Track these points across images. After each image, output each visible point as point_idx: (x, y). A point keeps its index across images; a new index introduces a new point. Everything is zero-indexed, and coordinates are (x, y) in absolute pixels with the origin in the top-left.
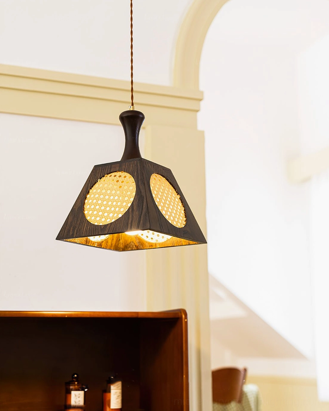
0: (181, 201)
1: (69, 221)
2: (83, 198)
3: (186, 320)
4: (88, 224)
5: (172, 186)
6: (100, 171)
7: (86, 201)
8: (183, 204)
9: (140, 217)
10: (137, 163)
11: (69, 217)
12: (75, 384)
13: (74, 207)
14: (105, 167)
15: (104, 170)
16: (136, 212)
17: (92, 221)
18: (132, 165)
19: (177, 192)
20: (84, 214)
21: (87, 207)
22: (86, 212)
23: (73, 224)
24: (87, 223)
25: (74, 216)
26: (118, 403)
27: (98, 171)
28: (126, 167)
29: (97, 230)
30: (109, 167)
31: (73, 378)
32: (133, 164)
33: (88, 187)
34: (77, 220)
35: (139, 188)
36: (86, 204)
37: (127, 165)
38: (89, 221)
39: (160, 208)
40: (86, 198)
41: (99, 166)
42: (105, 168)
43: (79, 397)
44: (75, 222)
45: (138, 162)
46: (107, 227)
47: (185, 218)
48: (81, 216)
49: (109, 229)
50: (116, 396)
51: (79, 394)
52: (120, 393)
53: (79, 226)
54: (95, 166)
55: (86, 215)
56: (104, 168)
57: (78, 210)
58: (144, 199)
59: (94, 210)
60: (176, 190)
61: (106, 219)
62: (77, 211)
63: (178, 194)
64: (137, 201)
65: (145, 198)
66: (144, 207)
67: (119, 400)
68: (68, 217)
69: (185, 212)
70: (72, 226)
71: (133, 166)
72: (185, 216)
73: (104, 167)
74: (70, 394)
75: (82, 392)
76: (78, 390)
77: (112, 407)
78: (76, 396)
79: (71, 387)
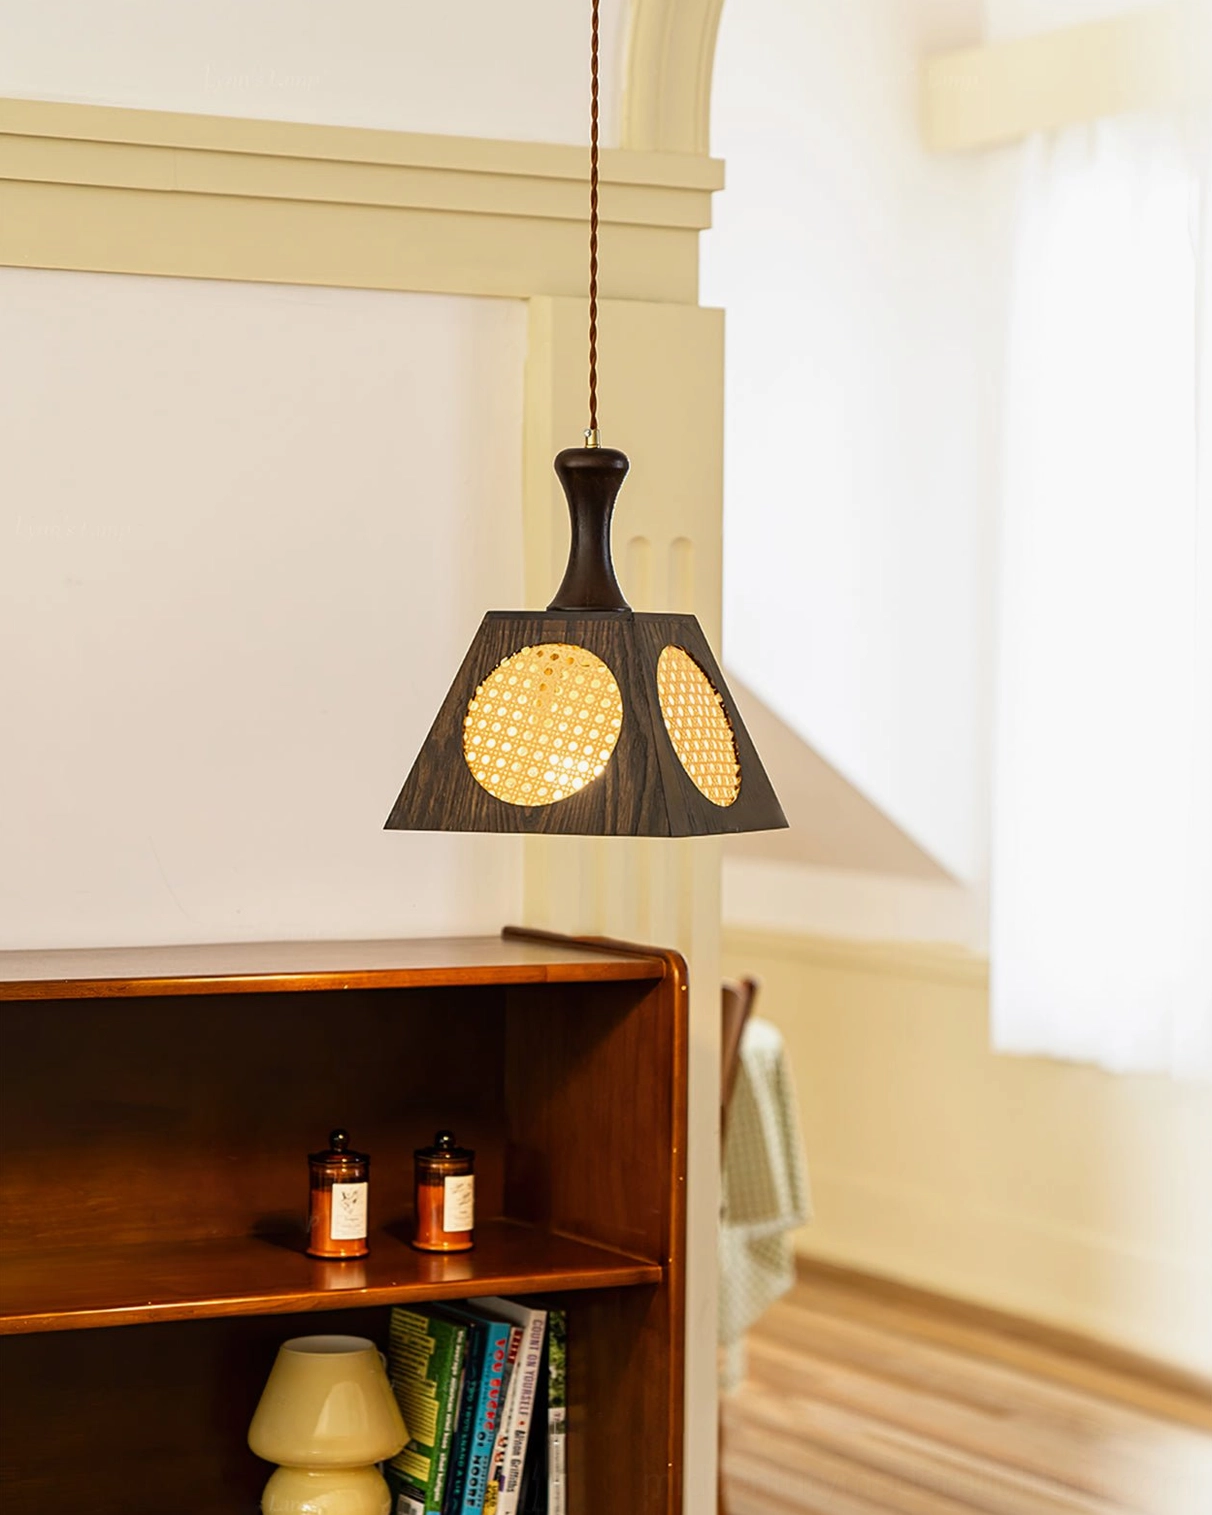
0: (725, 712)
1: (422, 778)
2: (458, 711)
3: (684, 988)
4: (483, 797)
5: (702, 670)
6: (507, 632)
7: (468, 722)
8: (730, 720)
9: (641, 799)
10: (621, 629)
11: (421, 763)
12: (341, 1162)
13: (433, 738)
14: (522, 622)
15: (520, 633)
16: (627, 779)
17: (492, 789)
18: (605, 633)
19: (713, 687)
20: (466, 764)
21: (472, 740)
22: (470, 757)
23: (436, 789)
24: (479, 795)
25: (437, 765)
26: (463, 1215)
27: (501, 632)
28: (589, 634)
29: (512, 820)
30: (535, 625)
31: (334, 1144)
32: (609, 628)
33: (472, 680)
34: (447, 778)
35: (631, 707)
36: (467, 730)
37: (590, 628)
38: (482, 784)
39: (683, 759)
40: (467, 713)
41: (503, 615)
42: (521, 626)
43: (355, 1201)
44: (439, 783)
45: (625, 627)
46: (543, 815)
47: (737, 763)
48: (457, 767)
49: (549, 820)
50: (459, 1195)
51: (355, 1193)
52: (469, 1185)
53: (454, 797)
54: (489, 613)
55: (471, 765)
56: (518, 628)
57: (445, 748)
58: (649, 746)
59: (495, 754)
60: (712, 682)
61: (536, 787)
62: (443, 749)
63: (716, 693)
64: (629, 748)
65: (651, 740)
66: (650, 769)
67: (468, 1207)
68: (416, 763)
69: (734, 746)
70: (432, 795)
71: (608, 634)
72: (737, 758)
73: (519, 623)
74: (326, 1193)
75: (362, 1187)
76: (352, 1180)
77: (447, 1228)
78: (345, 1198)
79: (329, 1171)
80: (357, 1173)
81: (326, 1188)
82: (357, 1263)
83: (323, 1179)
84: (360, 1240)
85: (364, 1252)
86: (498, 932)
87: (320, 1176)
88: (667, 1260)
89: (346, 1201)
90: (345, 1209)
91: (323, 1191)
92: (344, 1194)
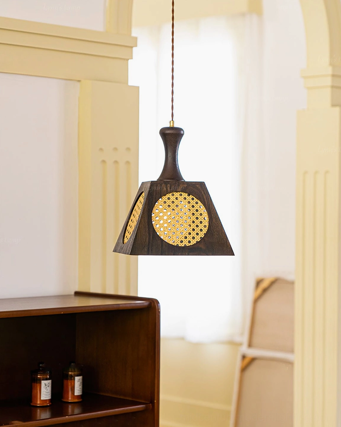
12: (43, 373)
31: (40, 367)
43: (48, 386)
50: (79, 383)
51: (48, 383)
52: (81, 379)
67: (81, 387)
74: (38, 384)
75: (50, 381)
76: (47, 379)
77: (76, 394)
78: (45, 385)
79: (39, 376)
80: (48, 377)
81: (38, 382)
82: (48, 408)
83: (37, 379)
84: (49, 400)
85: (51, 404)
86: (73, 293)
87: (36, 378)
88: (154, 401)
89: (46, 386)
90: (45, 389)
91: (37, 383)
92: (45, 384)
